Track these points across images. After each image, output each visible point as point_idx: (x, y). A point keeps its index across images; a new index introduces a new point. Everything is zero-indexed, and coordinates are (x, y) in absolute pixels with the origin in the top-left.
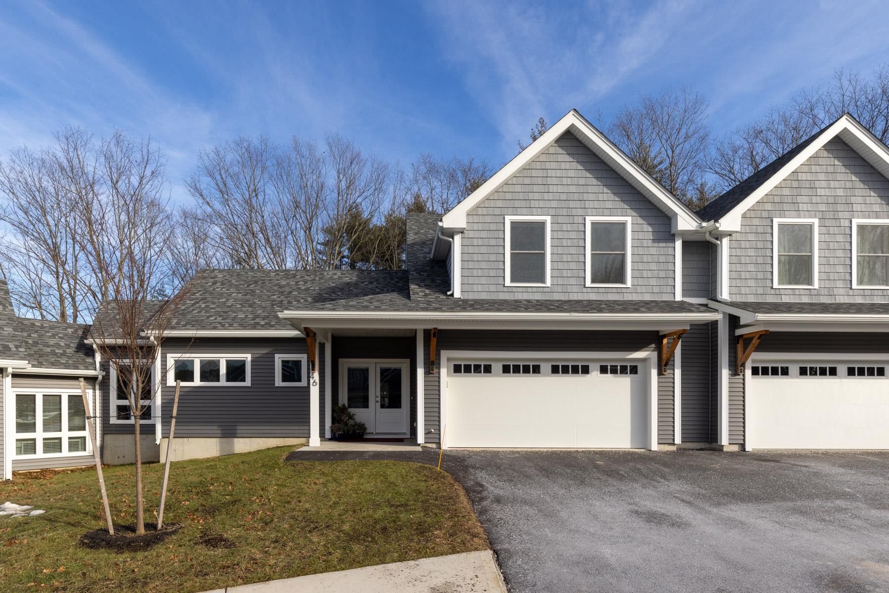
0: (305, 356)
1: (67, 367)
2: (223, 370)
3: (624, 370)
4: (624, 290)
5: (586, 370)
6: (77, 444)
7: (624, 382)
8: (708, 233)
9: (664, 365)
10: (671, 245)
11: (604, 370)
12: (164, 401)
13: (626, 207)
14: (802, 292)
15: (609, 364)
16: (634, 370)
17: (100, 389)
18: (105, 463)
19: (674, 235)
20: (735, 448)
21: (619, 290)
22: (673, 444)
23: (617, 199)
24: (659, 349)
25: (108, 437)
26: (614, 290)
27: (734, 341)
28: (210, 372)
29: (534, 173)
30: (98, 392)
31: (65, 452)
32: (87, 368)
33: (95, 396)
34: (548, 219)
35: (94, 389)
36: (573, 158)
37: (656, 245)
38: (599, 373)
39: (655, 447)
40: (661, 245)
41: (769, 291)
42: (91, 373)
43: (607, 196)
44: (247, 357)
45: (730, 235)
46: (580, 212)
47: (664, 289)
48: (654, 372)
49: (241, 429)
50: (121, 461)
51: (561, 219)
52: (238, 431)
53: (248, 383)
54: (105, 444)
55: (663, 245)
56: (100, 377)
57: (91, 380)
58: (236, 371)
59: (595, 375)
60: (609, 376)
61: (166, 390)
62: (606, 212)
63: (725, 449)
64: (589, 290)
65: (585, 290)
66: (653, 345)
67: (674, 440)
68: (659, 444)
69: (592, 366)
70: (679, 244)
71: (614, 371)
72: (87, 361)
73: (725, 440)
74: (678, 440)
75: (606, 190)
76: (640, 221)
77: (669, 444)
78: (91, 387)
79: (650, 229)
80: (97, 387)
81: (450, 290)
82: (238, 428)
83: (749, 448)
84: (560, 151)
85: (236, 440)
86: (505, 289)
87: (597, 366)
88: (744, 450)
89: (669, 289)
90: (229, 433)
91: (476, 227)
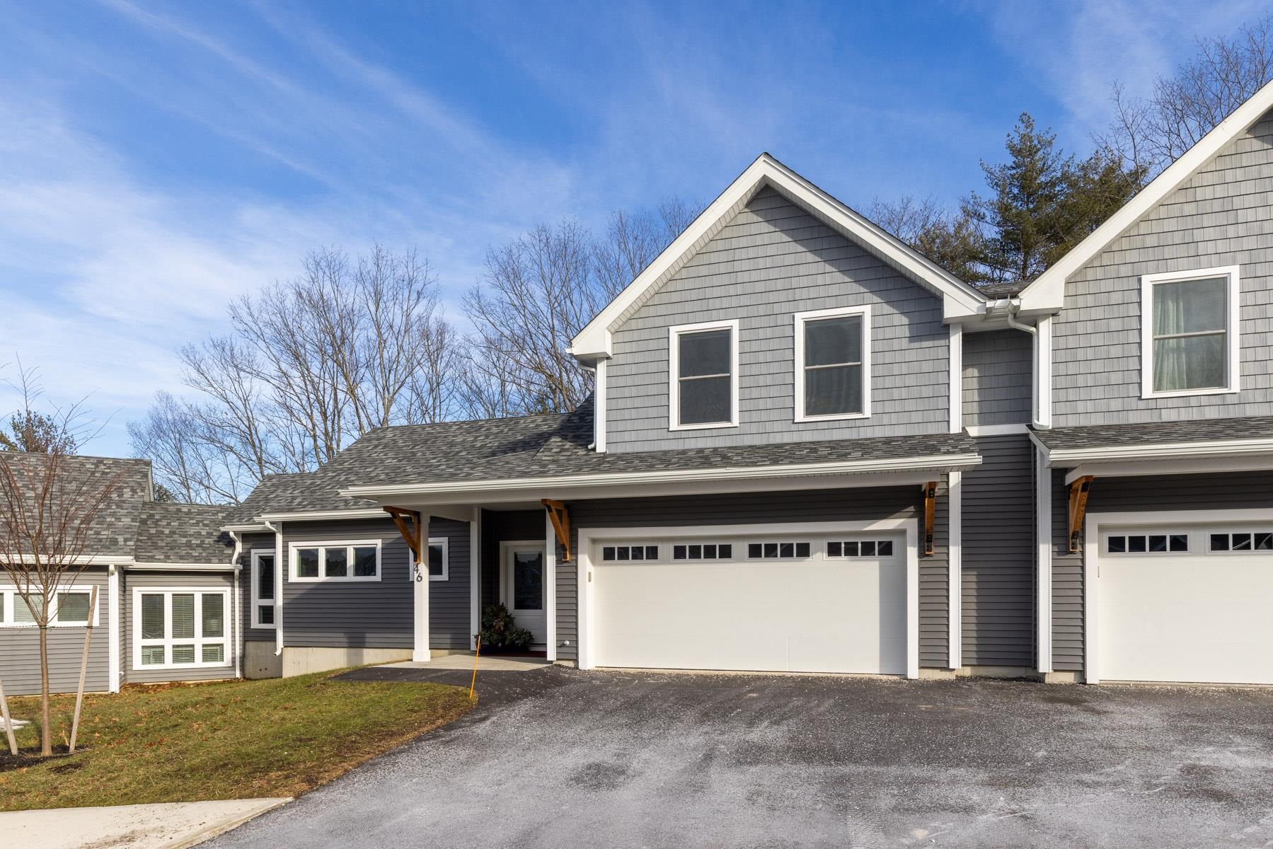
0: (446, 539)
1: (197, 560)
2: (351, 561)
3: (868, 549)
4: (858, 423)
5: (804, 551)
6: (212, 653)
7: (869, 569)
8: (1010, 317)
9: (930, 539)
10: (943, 342)
11: (834, 550)
12: (287, 601)
13: (863, 290)
14: (1204, 401)
15: (843, 541)
16: (886, 549)
17: (239, 586)
18: (247, 676)
19: (947, 327)
20: (1068, 678)
21: (851, 424)
22: (947, 669)
23: (848, 279)
24: (920, 514)
25: (250, 645)
26: (843, 424)
27: (1062, 493)
28: (336, 564)
29: (714, 258)
30: (237, 590)
31: (199, 662)
32: (221, 561)
33: (233, 594)
34: (735, 325)
35: (233, 586)
36: (775, 226)
37: (916, 345)
38: (825, 554)
39: (914, 672)
40: (925, 344)
41: (1134, 403)
42: (225, 567)
43: (831, 277)
44: (378, 543)
45: (1053, 315)
46: (786, 307)
47: (931, 416)
48: (912, 553)
49: (370, 637)
50: (263, 674)
51: (755, 323)
52: (367, 640)
53: (378, 578)
54: (247, 653)
55: (930, 343)
56: (237, 572)
57: (228, 575)
58: (365, 562)
59: (819, 557)
60: (843, 559)
61: (287, 587)
62: (829, 302)
63: (1048, 680)
64: (801, 427)
65: (794, 427)
66: (912, 509)
67: (948, 662)
68: (921, 668)
69: (813, 544)
70: (956, 341)
71: (851, 550)
72: (225, 552)
73: (1045, 663)
74: (955, 660)
75: (828, 268)
76: (887, 309)
77: (942, 669)
78: (229, 584)
79: (905, 320)
80: (237, 584)
81: (591, 442)
82: (367, 635)
83: (1091, 679)
84: (755, 218)
85: (365, 651)
86: (671, 435)
87: (824, 543)
88: (1085, 683)
89: (939, 415)
90: (356, 643)
91: (627, 348)
